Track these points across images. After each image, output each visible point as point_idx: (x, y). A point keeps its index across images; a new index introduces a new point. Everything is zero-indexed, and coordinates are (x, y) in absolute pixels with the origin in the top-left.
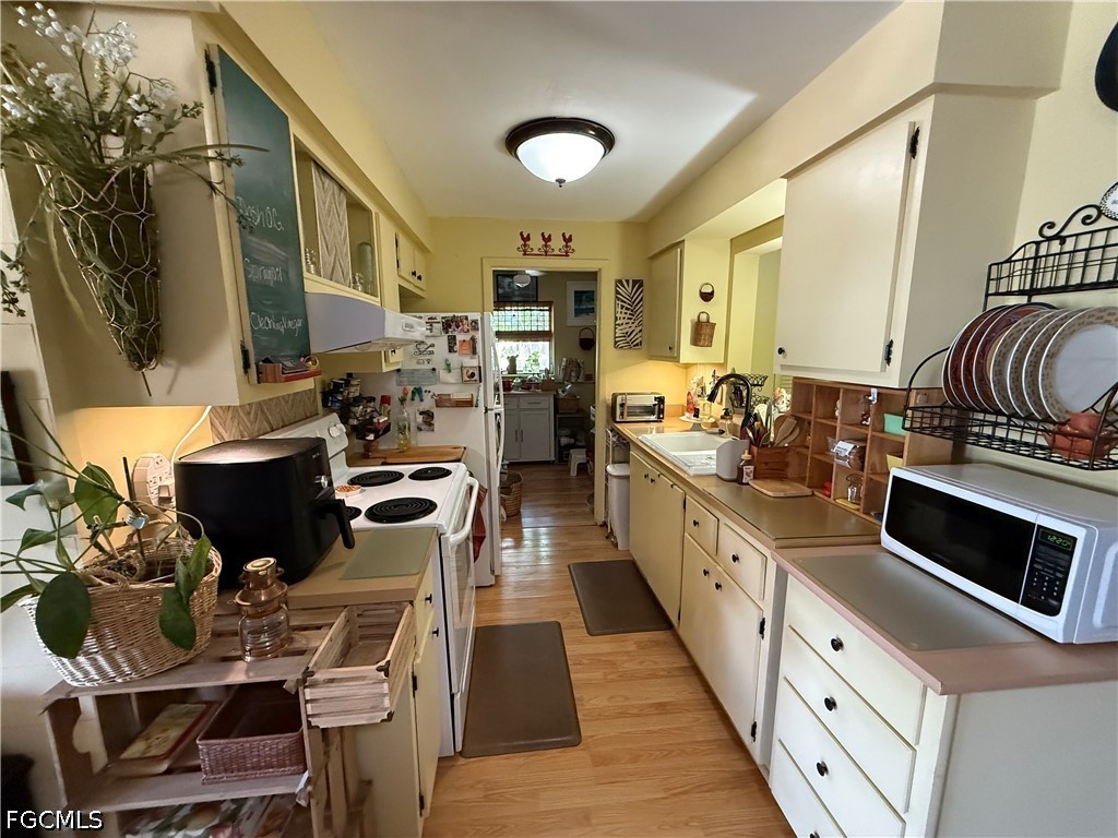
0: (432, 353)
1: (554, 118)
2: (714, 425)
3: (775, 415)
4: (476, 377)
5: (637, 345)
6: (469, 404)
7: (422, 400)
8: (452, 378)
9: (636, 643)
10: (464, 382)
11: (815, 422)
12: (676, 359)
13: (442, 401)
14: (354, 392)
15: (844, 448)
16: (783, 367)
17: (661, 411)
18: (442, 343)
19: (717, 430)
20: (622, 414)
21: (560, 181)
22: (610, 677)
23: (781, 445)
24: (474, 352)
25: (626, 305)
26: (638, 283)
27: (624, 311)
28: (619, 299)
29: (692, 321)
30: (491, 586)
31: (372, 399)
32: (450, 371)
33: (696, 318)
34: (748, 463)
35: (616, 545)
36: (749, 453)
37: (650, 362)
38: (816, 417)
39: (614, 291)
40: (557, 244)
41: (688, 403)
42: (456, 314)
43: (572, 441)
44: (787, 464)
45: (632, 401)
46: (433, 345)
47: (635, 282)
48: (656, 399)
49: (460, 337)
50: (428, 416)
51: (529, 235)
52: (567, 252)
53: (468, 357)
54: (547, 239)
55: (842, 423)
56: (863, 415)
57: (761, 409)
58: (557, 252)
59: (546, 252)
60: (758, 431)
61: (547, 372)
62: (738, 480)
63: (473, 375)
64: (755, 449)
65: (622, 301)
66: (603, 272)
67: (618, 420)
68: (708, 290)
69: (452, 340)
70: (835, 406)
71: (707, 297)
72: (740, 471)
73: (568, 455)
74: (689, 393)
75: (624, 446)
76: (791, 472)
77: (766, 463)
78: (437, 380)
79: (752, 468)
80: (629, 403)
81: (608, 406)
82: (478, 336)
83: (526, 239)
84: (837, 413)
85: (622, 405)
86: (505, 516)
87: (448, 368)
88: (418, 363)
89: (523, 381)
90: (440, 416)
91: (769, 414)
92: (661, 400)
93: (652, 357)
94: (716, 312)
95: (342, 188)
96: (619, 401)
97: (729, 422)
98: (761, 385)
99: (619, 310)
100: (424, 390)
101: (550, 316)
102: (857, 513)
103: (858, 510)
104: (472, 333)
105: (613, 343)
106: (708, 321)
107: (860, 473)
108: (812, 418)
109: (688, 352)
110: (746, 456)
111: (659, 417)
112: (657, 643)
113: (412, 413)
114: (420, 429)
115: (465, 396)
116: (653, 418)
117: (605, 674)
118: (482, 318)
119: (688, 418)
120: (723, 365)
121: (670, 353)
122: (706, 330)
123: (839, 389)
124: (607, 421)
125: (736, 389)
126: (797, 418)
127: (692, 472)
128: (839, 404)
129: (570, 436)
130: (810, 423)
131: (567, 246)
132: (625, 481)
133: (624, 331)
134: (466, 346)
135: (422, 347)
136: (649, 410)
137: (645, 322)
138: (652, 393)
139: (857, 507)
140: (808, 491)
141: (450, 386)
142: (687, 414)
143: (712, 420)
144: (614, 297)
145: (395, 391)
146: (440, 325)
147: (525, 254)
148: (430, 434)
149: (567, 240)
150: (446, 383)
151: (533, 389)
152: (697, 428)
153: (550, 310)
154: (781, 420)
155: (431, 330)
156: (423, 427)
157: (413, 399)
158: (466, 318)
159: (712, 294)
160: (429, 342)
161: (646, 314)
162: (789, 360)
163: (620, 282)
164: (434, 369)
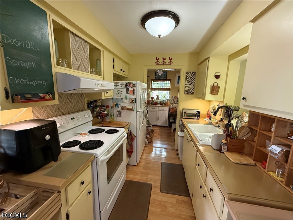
0: (122, 93)
1: (154, 11)
2: (217, 123)
3: (240, 125)
4: (134, 101)
5: (192, 93)
6: (131, 109)
7: (118, 107)
8: (127, 101)
9: (176, 200)
10: (130, 103)
11: (260, 132)
12: (204, 99)
13: (123, 108)
14: (99, 104)
15: (276, 149)
16: (245, 106)
17: (199, 116)
18: (125, 90)
19: (217, 125)
20: (185, 116)
21: (159, 36)
22: (163, 212)
23: (242, 138)
24: (134, 93)
25: (189, 80)
26: (194, 73)
27: (188, 82)
28: (187, 78)
29: (211, 86)
30: (136, 165)
31: (104, 106)
32: (126, 99)
33: (213, 84)
34: (225, 144)
35: (179, 158)
36: (226, 140)
37: (196, 99)
38: (260, 130)
39: (185, 76)
40: (167, 61)
41: (208, 114)
42: (129, 82)
43: (174, 121)
44: (244, 147)
45: (189, 112)
46: (122, 91)
47: (193, 72)
48: (197, 111)
49: (130, 89)
50: (120, 113)
51: (159, 58)
52: (170, 63)
53: (132, 95)
54: (164, 59)
55: (275, 136)
56: (289, 134)
57: (234, 122)
58: (167, 63)
59: (164, 63)
60: (231, 131)
61: (168, 100)
62: (220, 150)
63: (133, 101)
64: (228, 139)
65: (188, 79)
66: (182, 70)
67: (183, 117)
68: (218, 74)
69: (128, 90)
70: (271, 126)
71: (217, 77)
72: (221, 147)
73: (172, 125)
74: (208, 111)
75: (183, 127)
76: (246, 150)
77: (234, 146)
78: (123, 102)
79: (226, 147)
80: (187, 112)
81: (181, 112)
82: (135, 89)
83: (158, 59)
84: (272, 130)
85: (185, 113)
86: (147, 142)
87: (126, 98)
88: (118, 96)
89: (160, 102)
90: (124, 113)
91: (237, 125)
92: (199, 112)
93: (197, 98)
94: (220, 83)
95: (86, 41)
96: (184, 111)
97: (222, 123)
98: (237, 110)
99: (187, 82)
100: (119, 104)
101: (170, 84)
102: (281, 183)
103: (282, 181)
104: (133, 88)
105: (184, 93)
106: (217, 86)
107: (285, 164)
108: (258, 130)
109: (209, 96)
110: (224, 141)
111: (198, 118)
112: (184, 202)
113: (115, 111)
114: (117, 116)
115: (130, 107)
116: (196, 118)
117: (162, 211)
118: (137, 83)
119: (207, 120)
120: (222, 102)
121: (202, 96)
122: (216, 89)
123: (274, 119)
124: (180, 117)
125: (226, 111)
126: (250, 128)
127: (201, 143)
128: (274, 125)
129: (173, 119)
130: (257, 131)
131: (170, 61)
132: (182, 138)
133: (188, 89)
134: (132, 92)
135: (119, 92)
136: (195, 115)
137: (196, 86)
138: (196, 109)
139: (281, 179)
140: (253, 162)
141: (126, 104)
142: (207, 118)
143: (217, 121)
144: (185, 77)
145: (111, 104)
146: (124, 85)
147: (157, 64)
148: (120, 118)
149: (171, 59)
150: (125, 103)
151: (163, 105)
152: (210, 123)
153: (170, 82)
154: (242, 128)
155: (122, 86)
156: (118, 115)
157: (116, 107)
158: (132, 83)
159: (220, 76)
160: (121, 90)
161: (196, 83)
162: (248, 103)
163: (187, 72)
164: (122, 98)
